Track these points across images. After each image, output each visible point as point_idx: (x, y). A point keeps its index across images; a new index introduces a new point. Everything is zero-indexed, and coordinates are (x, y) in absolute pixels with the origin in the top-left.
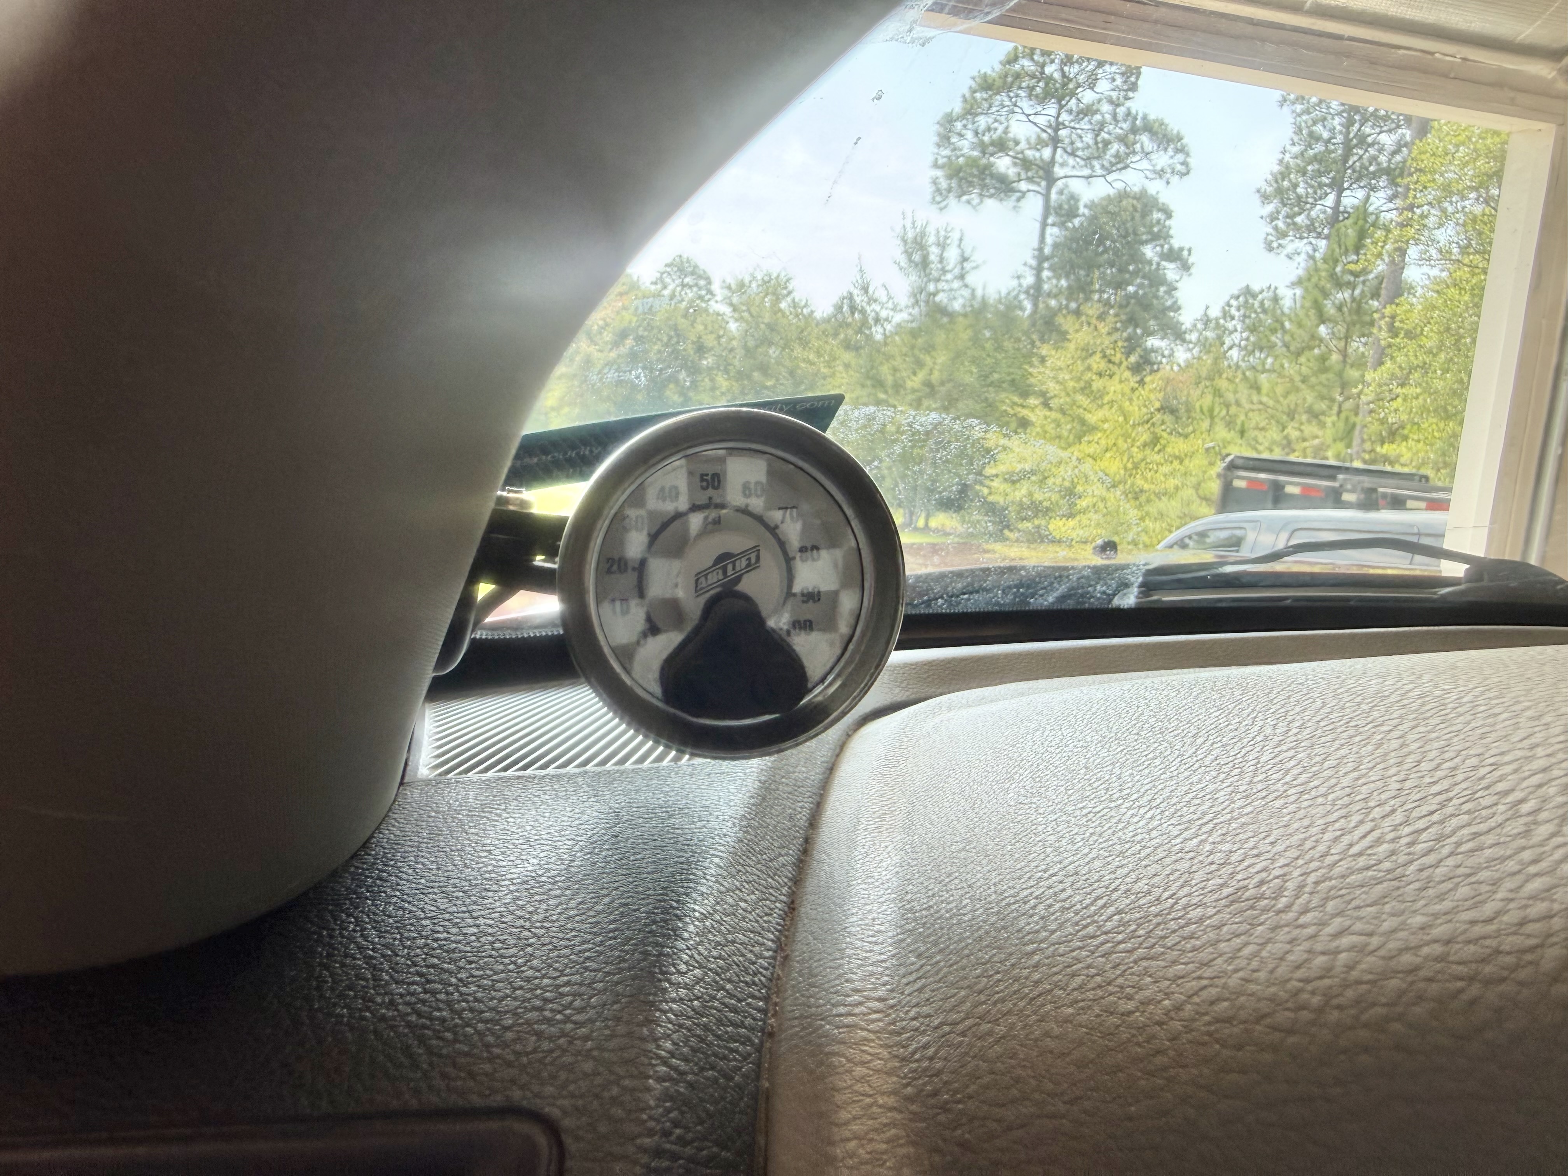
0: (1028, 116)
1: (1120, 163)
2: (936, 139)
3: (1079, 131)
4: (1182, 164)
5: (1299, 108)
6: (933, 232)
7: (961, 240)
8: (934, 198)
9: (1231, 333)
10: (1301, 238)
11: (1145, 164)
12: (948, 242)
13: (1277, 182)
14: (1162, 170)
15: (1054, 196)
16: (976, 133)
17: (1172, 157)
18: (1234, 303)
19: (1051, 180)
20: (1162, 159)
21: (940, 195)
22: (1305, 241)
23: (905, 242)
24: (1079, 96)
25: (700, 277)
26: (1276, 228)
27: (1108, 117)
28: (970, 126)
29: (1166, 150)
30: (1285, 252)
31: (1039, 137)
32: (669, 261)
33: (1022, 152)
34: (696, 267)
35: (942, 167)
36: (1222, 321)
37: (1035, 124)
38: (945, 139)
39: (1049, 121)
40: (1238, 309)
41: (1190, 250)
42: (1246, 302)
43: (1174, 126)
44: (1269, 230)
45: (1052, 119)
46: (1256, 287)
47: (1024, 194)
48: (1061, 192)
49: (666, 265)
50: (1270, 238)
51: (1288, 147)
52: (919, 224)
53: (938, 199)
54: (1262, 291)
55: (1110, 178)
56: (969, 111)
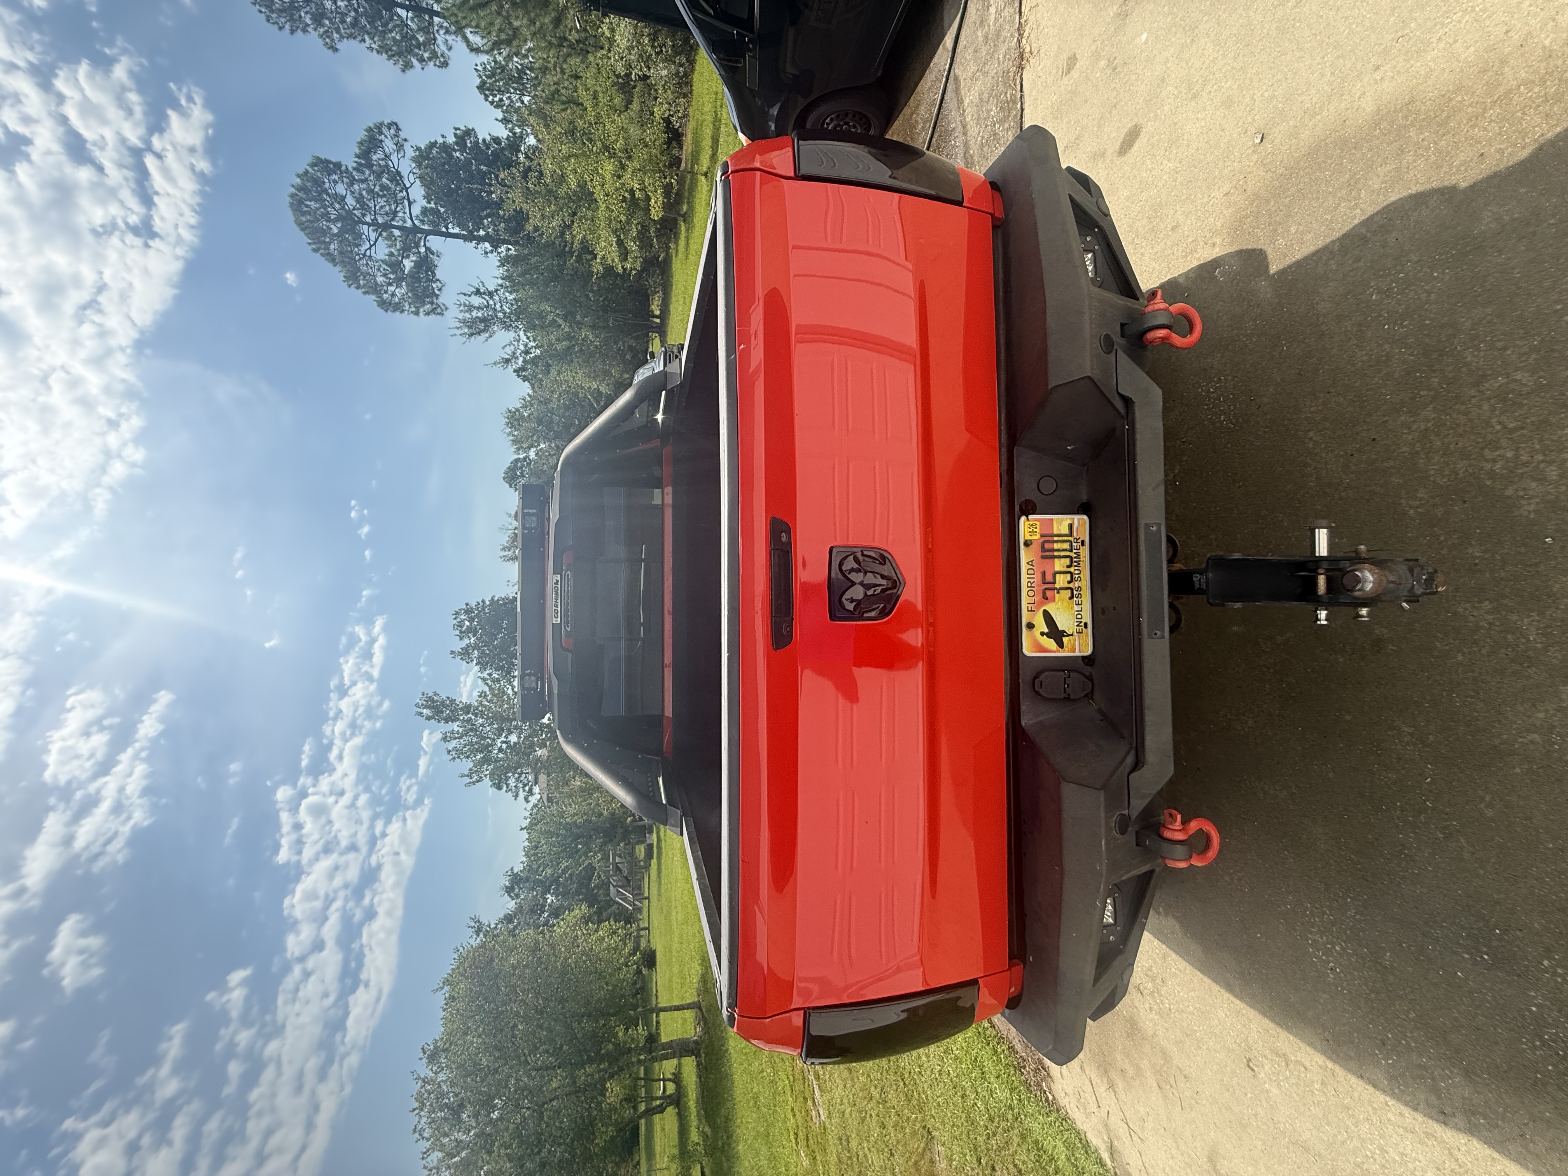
0: (371, 246)
1: (396, 177)
2: (398, 313)
3: (377, 208)
4: (389, 129)
5: (336, 35)
6: (463, 314)
7: (465, 295)
8: (438, 314)
9: (512, 101)
10: (435, 39)
11: (394, 158)
12: (467, 303)
13: (393, 56)
14: (396, 145)
15: (426, 227)
16: (390, 284)
17: (386, 136)
18: (491, 98)
19: (415, 229)
20: (389, 145)
21: (437, 310)
22: (437, 35)
23: (471, 335)
24: (351, 208)
25: (516, 466)
26: (430, 59)
27: (363, 186)
28: (385, 288)
29: (381, 141)
30: (446, 52)
31: (386, 239)
32: (507, 485)
33: (399, 250)
34: (509, 468)
35: (418, 308)
36: (505, 108)
37: (376, 240)
38: (398, 307)
39: (373, 231)
40: (496, 96)
41: (456, 129)
42: (488, 90)
43: (362, 135)
44: (432, 63)
45: (371, 228)
46: (478, 81)
47: (428, 249)
48: (422, 221)
49: (511, 487)
50: (437, 63)
51: (367, 45)
52: (458, 325)
53: (439, 310)
54: (480, 77)
55: (408, 185)
56: (374, 289)
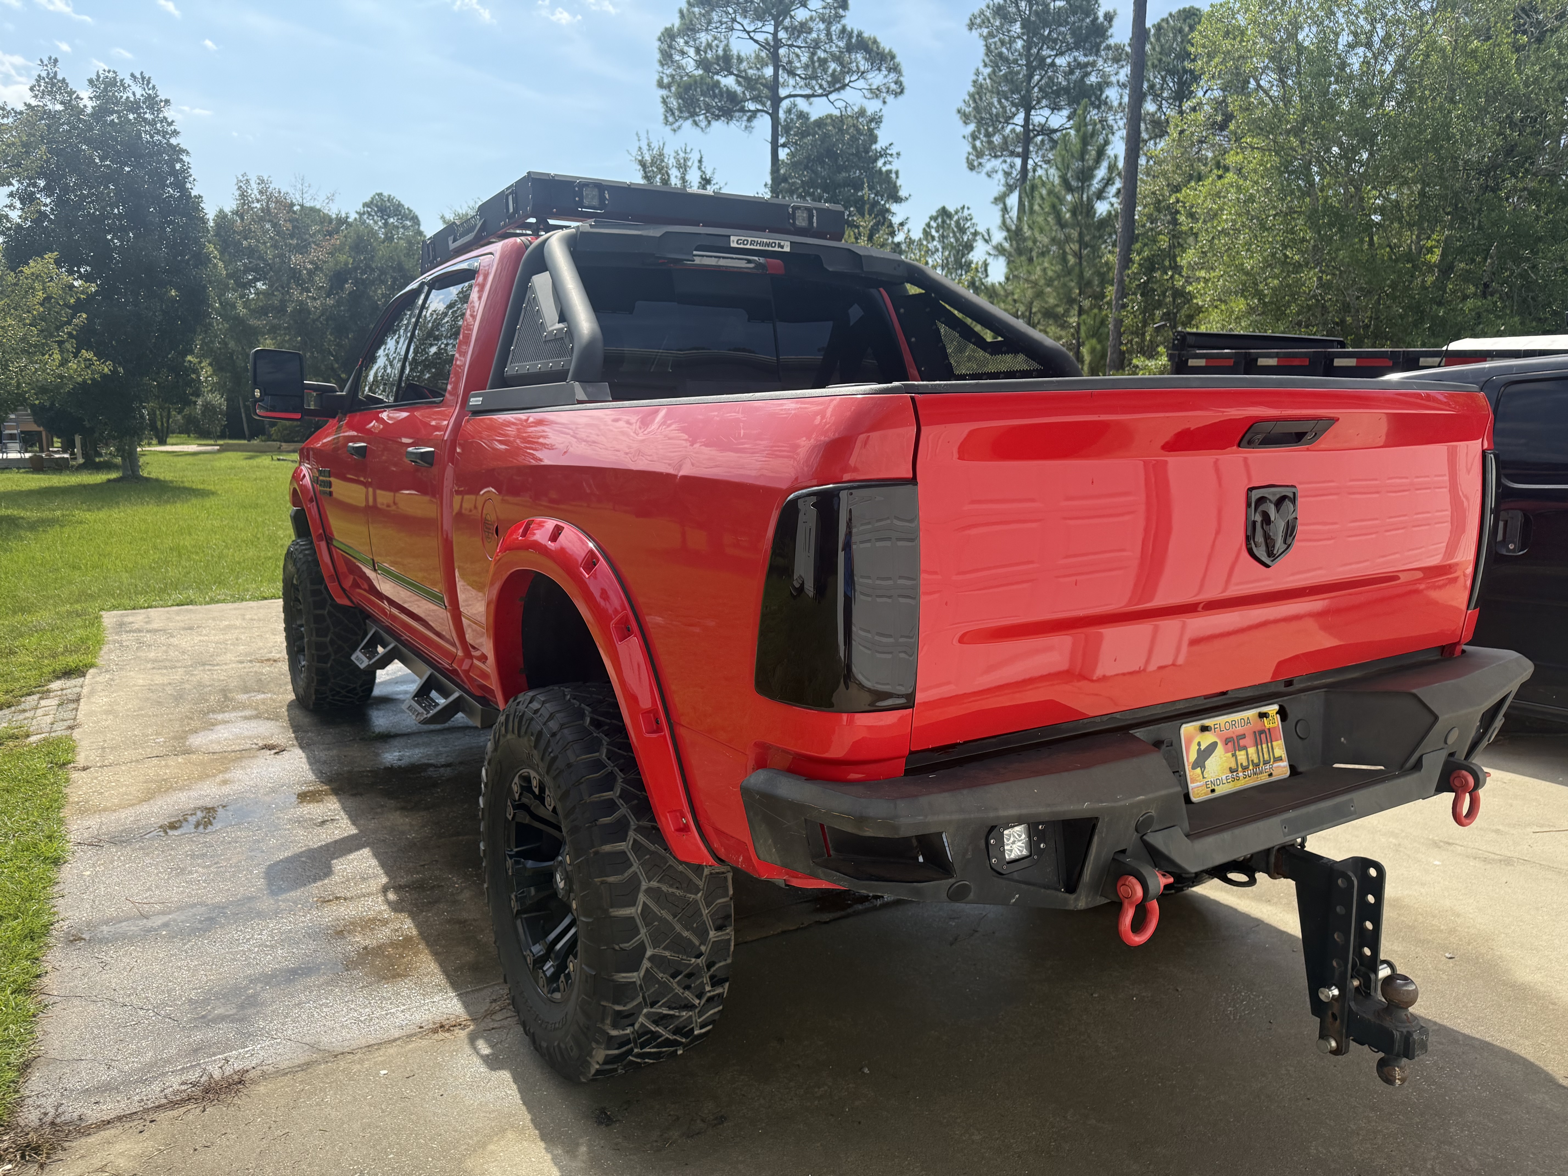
0: (748, 33)
1: (837, 84)
2: (658, 56)
3: (797, 50)
4: (896, 83)
5: (985, 31)
6: (673, 154)
7: (700, 161)
8: (666, 117)
9: (933, 253)
10: (996, 157)
11: (861, 84)
12: (689, 164)
13: (975, 101)
14: (878, 89)
15: (782, 115)
16: (698, 51)
17: (886, 76)
18: (933, 224)
19: (777, 101)
20: (877, 79)
21: (671, 115)
22: (1001, 160)
23: (643, 164)
24: (792, 13)
25: (405, 217)
26: (974, 147)
27: (823, 36)
28: (691, 43)
29: (879, 70)
30: (985, 170)
31: (758, 56)
32: (367, 199)
33: (745, 71)
34: (400, 205)
35: (668, 87)
36: (925, 243)
37: (756, 41)
38: (666, 57)
39: (766, 40)
40: (937, 231)
41: (897, 173)
42: (944, 222)
43: (886, 45)
44: (971, 150)
45: (770, 37)
46: (951, 209)
47: (755, 113)
48: (789, 111)
49: (365, 205)
50: (971, 157)
51: (981, 69)
52: (655, 145)
53: (671, 119)
54: (957, 212)
55: (832, 97)
56: (689, 29)
